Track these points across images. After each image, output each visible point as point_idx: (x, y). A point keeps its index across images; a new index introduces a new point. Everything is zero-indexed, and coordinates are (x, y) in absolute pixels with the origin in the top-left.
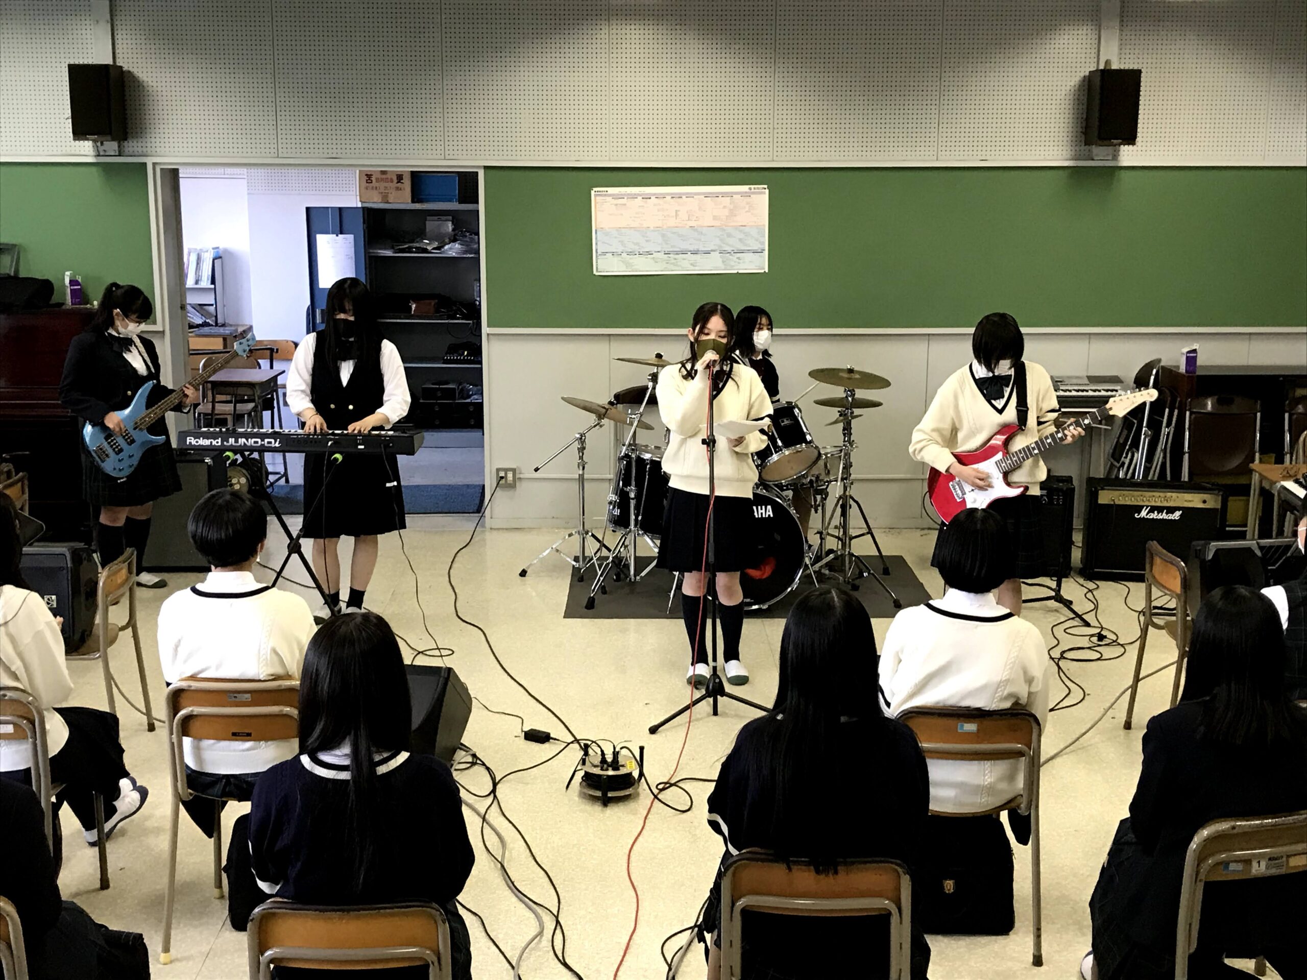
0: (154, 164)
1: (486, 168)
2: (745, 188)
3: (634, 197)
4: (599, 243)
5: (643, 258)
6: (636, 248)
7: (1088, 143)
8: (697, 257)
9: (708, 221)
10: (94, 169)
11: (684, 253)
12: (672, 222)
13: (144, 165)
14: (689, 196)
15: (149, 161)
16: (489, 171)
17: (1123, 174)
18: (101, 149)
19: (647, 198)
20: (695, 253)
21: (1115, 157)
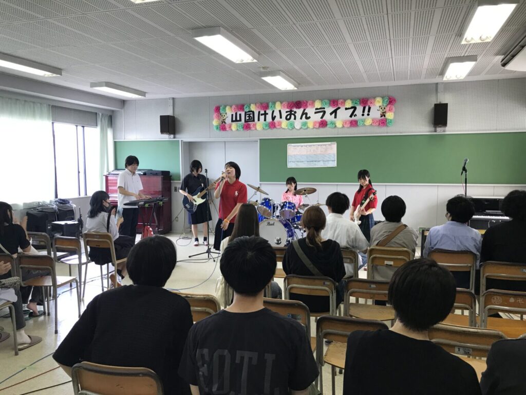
0: (182, 141)
2: (330, 143)
3: (299, 146)
4: (289, 159)
5: (301, 163)
6: (299, 160)
8: (316, 163)
9: (319, 152)
11: (312, 161)
12: (309, 153)
13: (179, 141)
14: (313, 145)
16: (261, 141)
17: (447, 136)
19: (302, 146)
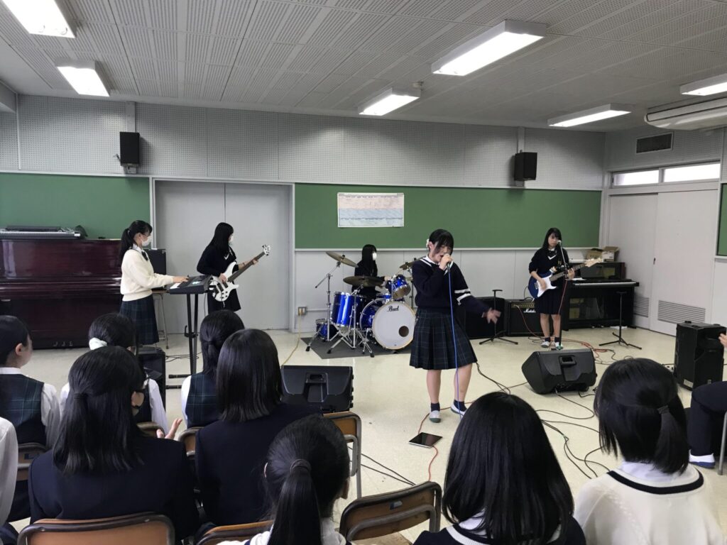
0: (153, 178)
1: (296, 183)
2: (396, 194)
3: (354, 196)
4: (340, 215)
5: (357, 221)
6: (355, 217)
7: (515, 180)
8: (378, 221)
9: (382, 207)
10: (124, 180)
11: (373, 219)
12: (368, 207)
13: (148, 178)
14: (375, 196)
15: (151, 177)
16: (298, 185)
17: (526, 192)
18: (128, 171)
19: (359, 197)
20: (377, 219)
21: (523, 185)
